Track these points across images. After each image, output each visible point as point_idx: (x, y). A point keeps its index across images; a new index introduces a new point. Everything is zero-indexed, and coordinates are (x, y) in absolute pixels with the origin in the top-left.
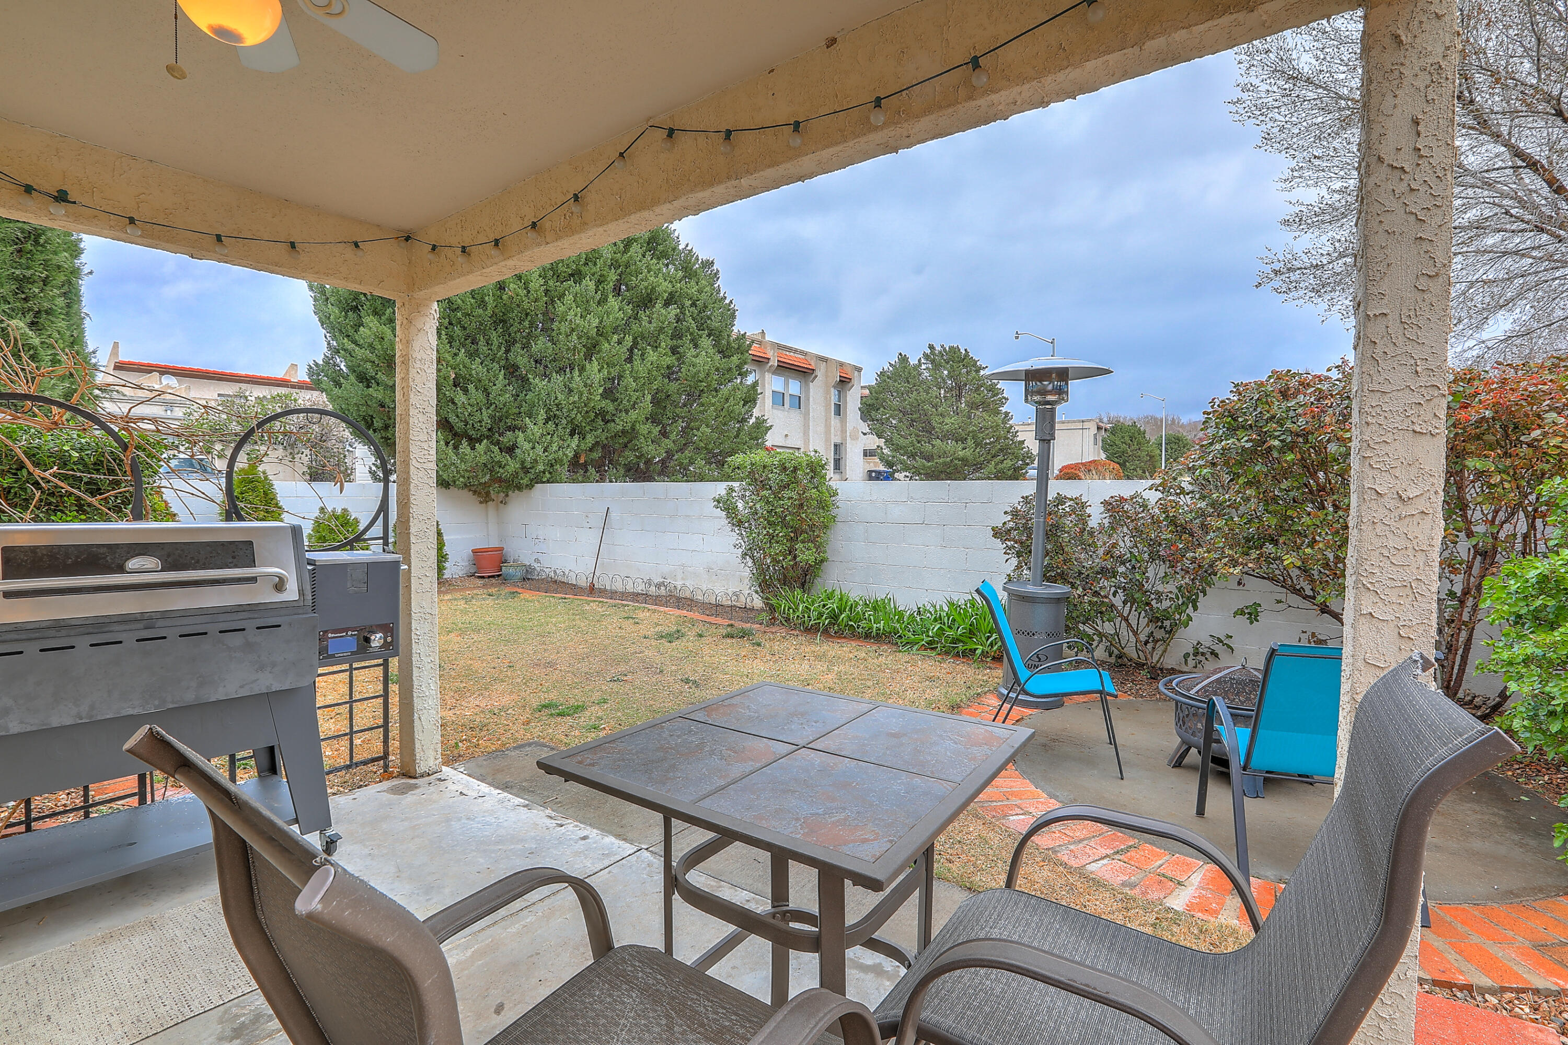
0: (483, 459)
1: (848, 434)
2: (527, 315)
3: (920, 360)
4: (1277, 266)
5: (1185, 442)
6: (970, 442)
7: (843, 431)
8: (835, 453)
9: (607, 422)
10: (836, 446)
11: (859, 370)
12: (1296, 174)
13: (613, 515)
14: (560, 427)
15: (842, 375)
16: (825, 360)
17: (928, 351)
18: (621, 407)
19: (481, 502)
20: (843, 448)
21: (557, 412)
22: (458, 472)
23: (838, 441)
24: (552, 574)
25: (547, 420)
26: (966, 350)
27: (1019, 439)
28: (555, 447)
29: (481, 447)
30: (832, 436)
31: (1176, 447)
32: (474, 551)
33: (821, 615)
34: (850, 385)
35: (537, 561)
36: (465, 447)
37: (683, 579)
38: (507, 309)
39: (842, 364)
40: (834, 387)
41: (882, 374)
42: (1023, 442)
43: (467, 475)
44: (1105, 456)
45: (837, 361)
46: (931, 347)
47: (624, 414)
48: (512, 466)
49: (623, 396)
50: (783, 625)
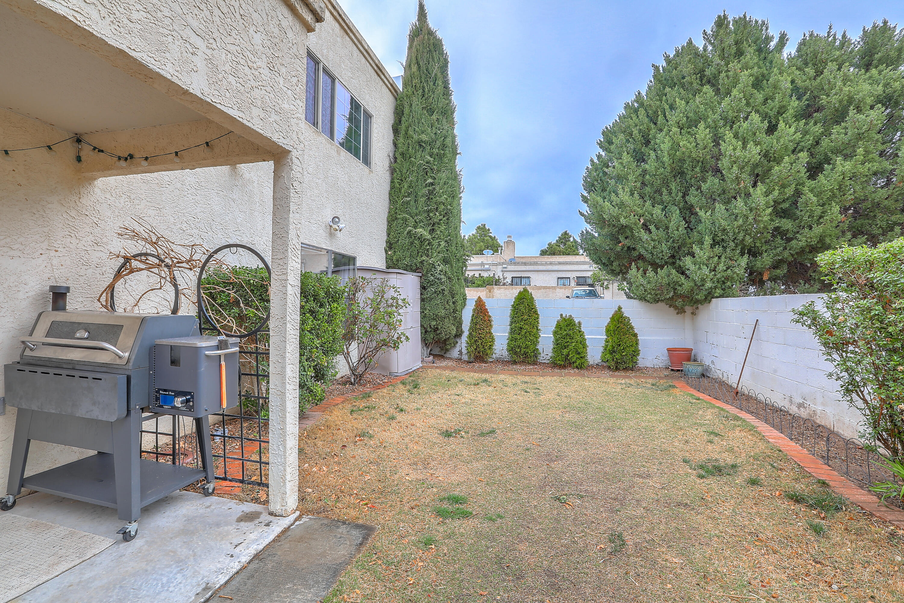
0: (666, 280)
2: (698, 162)
9: (789, 240)
13: (762, 327)
14: (728, 250)
18: (802, 224)
19: (678, 313)
21: (723, 237)
22: (645, 291)
24: (721, 376)
25: (712, 246)
28: (721, 267)
29: (662, 273)
32: (669, 350)
35: (713, 362)
36: (650, 273)
37: (823, 404)
38: (682, 161)
43: (653, 292)
47: (807, 230)
48: (687, 285)
49: (803, 213)
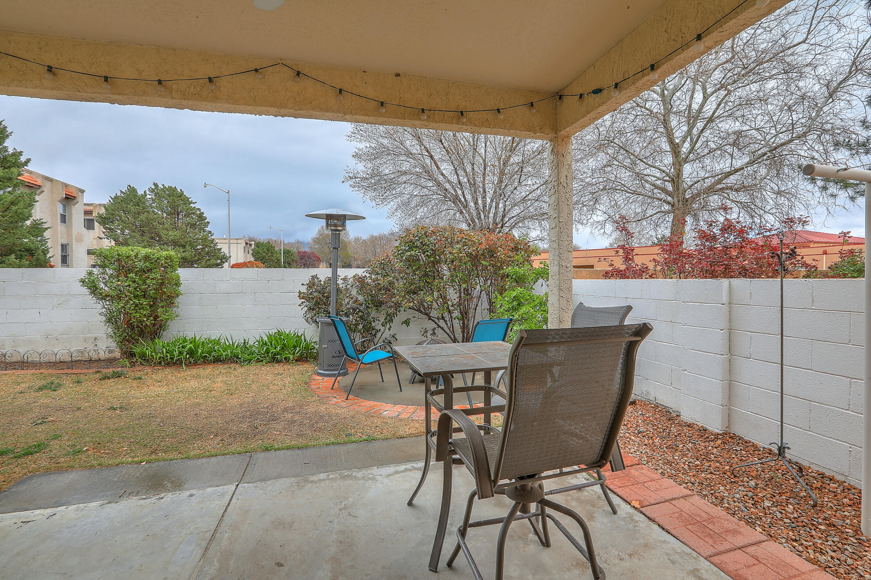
1: (74, 237)
3: (145, 192)
4: (351, 175)
5: (292, 253)
6: (188, 248)
7: (69, 234)
8: (62, 251)
10: (62, 245)
11: (82, 191)
12: (353, 135)
15: (68, 193)
16: (50, 180)
17: (153, 187)
20: (69, 248)
23: (65, 242)
26: (181, 190)
27: (218, 247)
30: (59, 239)
31: (288, 255)
33: (181, 353)
34: (75, 201)
39: (66, 185)
40: (60, 201)
41: (116, 197)
42: (220, 249)
44: (254, 259)
45: (62, 183)
46: (156, 185)
50: (143, 365)
